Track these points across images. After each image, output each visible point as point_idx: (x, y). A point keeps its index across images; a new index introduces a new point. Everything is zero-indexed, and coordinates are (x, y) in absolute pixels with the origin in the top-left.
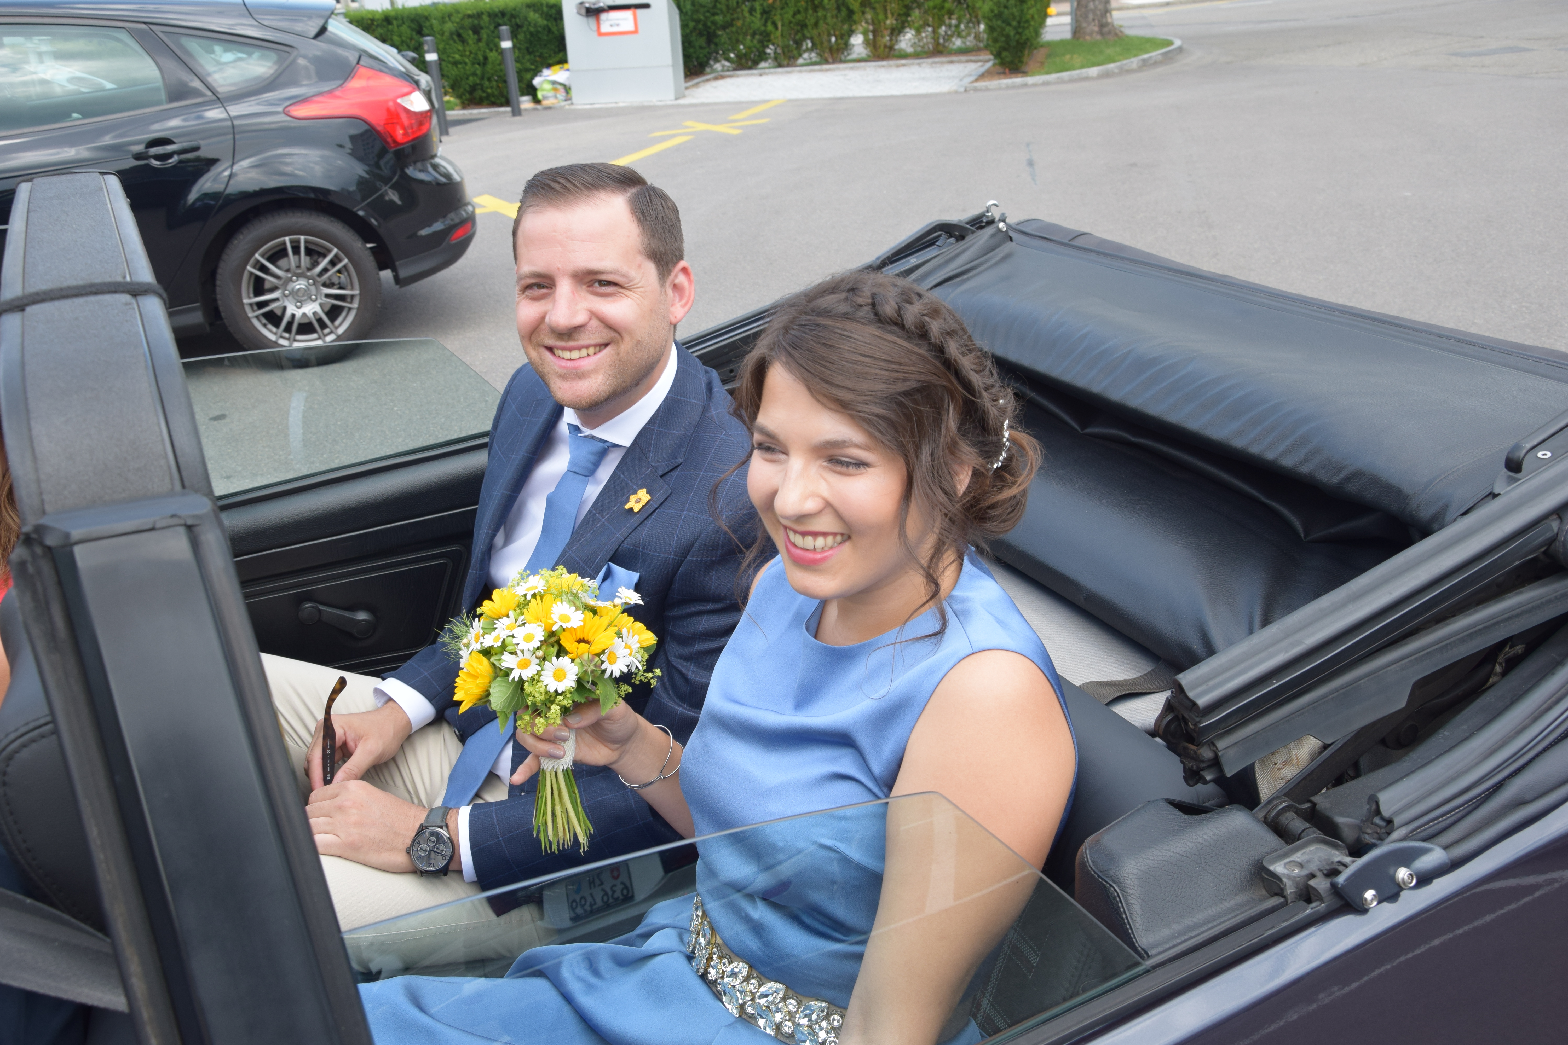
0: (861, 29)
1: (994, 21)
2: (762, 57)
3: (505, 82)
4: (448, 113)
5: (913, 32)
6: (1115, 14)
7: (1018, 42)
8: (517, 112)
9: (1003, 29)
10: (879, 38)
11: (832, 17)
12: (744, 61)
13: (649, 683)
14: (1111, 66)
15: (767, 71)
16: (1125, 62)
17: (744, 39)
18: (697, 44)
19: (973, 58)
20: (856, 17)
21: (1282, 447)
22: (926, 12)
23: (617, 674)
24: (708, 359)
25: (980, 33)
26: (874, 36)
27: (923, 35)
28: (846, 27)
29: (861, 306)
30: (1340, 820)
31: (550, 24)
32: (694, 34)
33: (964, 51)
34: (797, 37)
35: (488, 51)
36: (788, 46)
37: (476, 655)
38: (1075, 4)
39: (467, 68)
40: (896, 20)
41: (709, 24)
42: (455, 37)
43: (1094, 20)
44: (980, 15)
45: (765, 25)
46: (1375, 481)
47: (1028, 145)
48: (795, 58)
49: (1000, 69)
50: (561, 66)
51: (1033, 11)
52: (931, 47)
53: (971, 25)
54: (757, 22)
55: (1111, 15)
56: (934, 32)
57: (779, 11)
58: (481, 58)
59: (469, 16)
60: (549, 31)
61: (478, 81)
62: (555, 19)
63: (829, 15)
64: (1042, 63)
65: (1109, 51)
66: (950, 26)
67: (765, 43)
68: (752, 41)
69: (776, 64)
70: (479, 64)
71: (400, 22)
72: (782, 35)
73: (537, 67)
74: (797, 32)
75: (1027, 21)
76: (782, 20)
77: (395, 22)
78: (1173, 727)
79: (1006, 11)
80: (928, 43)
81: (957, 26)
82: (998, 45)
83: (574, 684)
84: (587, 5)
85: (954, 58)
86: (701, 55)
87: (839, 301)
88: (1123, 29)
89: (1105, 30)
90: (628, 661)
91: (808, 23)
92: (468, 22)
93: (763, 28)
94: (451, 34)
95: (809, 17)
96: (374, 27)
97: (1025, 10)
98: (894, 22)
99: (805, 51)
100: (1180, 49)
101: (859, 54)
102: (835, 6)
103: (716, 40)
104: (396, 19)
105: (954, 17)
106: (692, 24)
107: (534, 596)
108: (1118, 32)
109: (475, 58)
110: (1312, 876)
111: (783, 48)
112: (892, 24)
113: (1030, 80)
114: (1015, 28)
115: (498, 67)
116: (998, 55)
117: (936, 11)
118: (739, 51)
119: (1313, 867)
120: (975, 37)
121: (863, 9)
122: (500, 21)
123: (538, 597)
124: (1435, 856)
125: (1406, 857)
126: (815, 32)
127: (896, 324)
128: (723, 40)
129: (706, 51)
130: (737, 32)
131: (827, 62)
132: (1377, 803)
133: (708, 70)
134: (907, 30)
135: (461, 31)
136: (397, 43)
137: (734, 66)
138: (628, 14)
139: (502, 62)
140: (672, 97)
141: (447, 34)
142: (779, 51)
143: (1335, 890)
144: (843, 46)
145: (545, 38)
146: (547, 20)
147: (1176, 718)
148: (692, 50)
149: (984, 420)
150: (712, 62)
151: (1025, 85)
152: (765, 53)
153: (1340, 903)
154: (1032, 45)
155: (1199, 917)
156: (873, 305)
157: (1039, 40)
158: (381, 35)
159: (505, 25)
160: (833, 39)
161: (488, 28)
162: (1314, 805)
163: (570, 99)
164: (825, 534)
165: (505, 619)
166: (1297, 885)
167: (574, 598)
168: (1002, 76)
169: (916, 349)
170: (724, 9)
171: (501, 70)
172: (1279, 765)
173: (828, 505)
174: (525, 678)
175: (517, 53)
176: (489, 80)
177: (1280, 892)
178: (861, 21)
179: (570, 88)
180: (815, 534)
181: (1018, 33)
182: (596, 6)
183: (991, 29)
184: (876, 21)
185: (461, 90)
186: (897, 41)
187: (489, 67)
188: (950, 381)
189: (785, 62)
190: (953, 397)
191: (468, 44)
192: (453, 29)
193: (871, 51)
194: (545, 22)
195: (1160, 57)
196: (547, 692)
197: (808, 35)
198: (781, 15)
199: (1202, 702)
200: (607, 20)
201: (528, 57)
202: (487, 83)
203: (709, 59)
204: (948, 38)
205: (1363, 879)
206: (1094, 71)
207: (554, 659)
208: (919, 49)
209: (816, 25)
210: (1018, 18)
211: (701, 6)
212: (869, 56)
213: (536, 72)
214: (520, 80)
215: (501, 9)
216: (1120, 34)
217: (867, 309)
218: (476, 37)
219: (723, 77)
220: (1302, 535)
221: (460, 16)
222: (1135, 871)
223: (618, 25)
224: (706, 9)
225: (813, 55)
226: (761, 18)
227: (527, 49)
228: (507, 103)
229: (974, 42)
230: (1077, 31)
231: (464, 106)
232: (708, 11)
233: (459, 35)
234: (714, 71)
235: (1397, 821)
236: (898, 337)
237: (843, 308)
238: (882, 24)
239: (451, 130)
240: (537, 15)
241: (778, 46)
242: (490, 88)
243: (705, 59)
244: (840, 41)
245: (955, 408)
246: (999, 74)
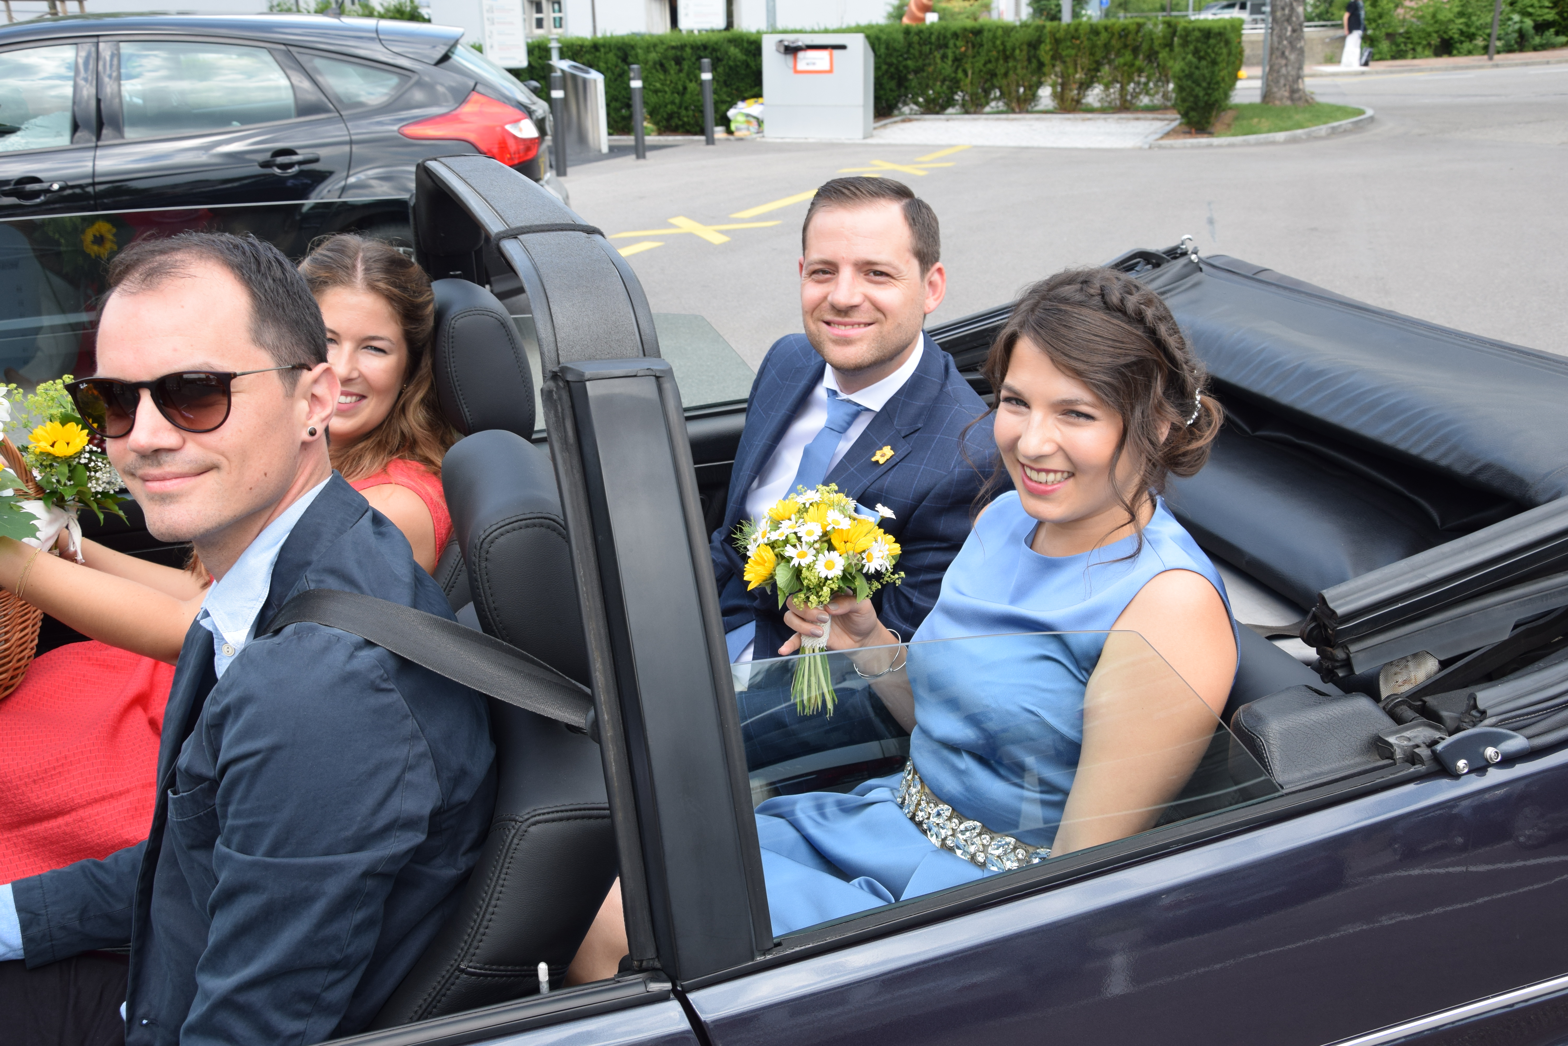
0: (1050, 81)
1: (1184, 81)
2: (949, 102)
3: (702, 112)
4: (647, 138)
5: (1101, 87)
6: (1308, 81)
7: (1206, 103)
8: (710, 141)
9: (1192, 90)
10: (1067, 92)
11: (1023, 68)
12: (931, 106)
13: (894, 583)
14: (1299, 132)
15: (954, 117)
16: (1314, 128)
17: (934, 85)
18: (888, 87)
19: (1160, 116)
20: (1046, 69)
21: (1426, 444)
22: (1116, 68)
23: (872, 570)
24: (944, 346)
25: (1168, 92)
26: (1063, 89)
27: (1112, 90)
28: (1035, 79)
29: (1092, 296)
30: (1444, 714)
31: (749, 60)
32: (886, 77)
33: (1150, 109)
34: (987, 86)
35: (687, 81)
36: (976, 94)
37: (762, 547)
38: (1267, 69)
39: (667, 96)
40: (1086, 74)
41: (901, 68)
42: (658, 67)
43: (1285, 85)
44: (1170, 74)
45: (956, 72)
46: (1502, 472)
47: (1209, 203)
48: (982, 106)
49: (1186, 129)
50: (755, 99)
51: (1224, 73)
52: (1118, 102)
53: (1160, 84)
54: (947, 68)
55: (1303, 81)
56: (1122, 88)
57: (970, 60)
58: (681, 88)
59: (673, 48)
60: (748, 66)
61: (676, 110)
62: (754, 55)
63: (1019, 66)
64: (1229, 125)
65: (1298, 117)
66: (1138, 83)
67: (955, 90)
68: (941, 87)
69: (963, 110)
70: (678, 93)
71: (607, 50)
72: (972, 83)
73: (733, 99)
74: (986, 81)
75: (1217, 83)
76: (973, 68)
77: (602, 50)
78: (1315, 633)
79: (1197, 72)
80: (1115, 99)
81: (1146, 84)
82: (1187, 104)
83: (841, 573)
84: (786, 43)
85: (1140, 115)
86: (891, 98)
87: (1077, 291)
88: (1313, 96)
89: (1296, 96)
90: (881, 562)
91: (998, 72)
92: (671, 53)
93: (953, 75)
94: (655, 63)
95: (999, 66)
96: (582, 53)
97: (1216, 72)
98: (1084, 76)
99: (993, 100)
100: (1372, 119)
101: (1046, 106)
102: (1026, 57)
103: (907, 84)
104: (604, 46)
105: (1144, 74)
106: (884, 67)
107: (811, 504)
108: (1308, 98)
109: (674, 88)
110: (1418, 746)
111: (971, 95)
112: (1081, 78)
113: (1215, 141)
114: (1205, 89)
115: (696, 98)
116: (1185, 115)
117: (1126, 68)
118: (928, 95)
119: (1418, 741)
120: (1163, 96)
121: (1053, 62)
122: (702, 54)
123: (815, 505)
124: (1517, 742)
125: (1494, 740)
126: (1004, 82)
127: (1120, 311)
128: (913, 84)
129: (896, 94)
130: (928, 77)
131: (1013, 111)
132: (1475, 700)
133: (896, 112)
134: (1096, 85)
135: (664, 61)
136: (602, 69)
137: (922, 110)
138: (825, 54)
139: (701, 93)
140: (861, 136)
141: (651, 63)
142: (967, 98)
143: (1436, 757)
144: (1030, 97)
145: (743, 72)
146: (746, 55)
147: (1318, 626)
148: (882, 92)
149: (1184, 387)
150: (900, 105)
151: (1210, 146)
152: (954, 100)
153: (1437, 768)
154: (1220, 106)
155: (1326, 768)
156: (1103, 296)
157: (1228, 102)
158: (588, 61)
159: (706, 57)
160: (1021, 90)
161: (690, 59)
162: (1425, 702)
163: (762, 132)
164: (1055, 472)
165: (787, 521)
166: (1405, 752)
167: (843, 510)
168: (1188, 136)
169: (1135, 331)
170: (917, 54)
171: (699, 101)
172: (1400, 683)
173: (1061, 449)
174: (803, 564)
175: (715, 86)
176: (686, 109)
177: (1391, 755)
178: (1051, 74)
179: (762, 122)
180: (1048, 471)
181: (1207, 94)
182: (795, 45)
183: (1180, 89)
184: (1065, 75)
185: (659, 117)
186: (1084, 96)
187: (687, 96)
188: (1159, 356)
189: (972, 110)
190: (1161, 369)
191: (669, 74)
192: (657, 59)
193: (1058, 104)
194: (744, 57)
195: (1350, 126)
196: (819, 578)
197: (997, 84)
198: (972, 63)
199: (1340, 611)
200: (805, 58)
201: (725, 89)
202: (683, 112)
203: (898, 102)
204: (1135, 95)
205: (1458, 750)
206: (1281, 136)
207: (826, 552)
208: (1106, 104)
209: (1006, 75)
210: (1208, 80)
211: (895, 50)
212: (1056, 108)
213: (732, 104)
214: (716, 110)
215: (704, 42)
216: (1310, 101)
217: (1098, 298)
218: (678, 67)
219: (910, 120)
220: (1439, 525)
221: (664, 47)
222: (1277, 728)
223: (814, 64)
224: (899, 53)
225: (1001, 104)
226: (952, 66)
227: (725, 82)
228: (702, 131)
229: (1162, 100)
230: (1267, 96)
231: (660, 132)
232: (901, 56)
233: (662, 65)
234: (902, 114)
235: (1489, 712)
236: (1122, 321)
237: (1078, 297)
238: (1071, 78)
239: (648, 154)
240: (737, 50)
241: (967, 93)
242: (687, 116)
243: (894, 102)
244: (1028, 92)
245: (1162, 377)
246: (1185, 133)
